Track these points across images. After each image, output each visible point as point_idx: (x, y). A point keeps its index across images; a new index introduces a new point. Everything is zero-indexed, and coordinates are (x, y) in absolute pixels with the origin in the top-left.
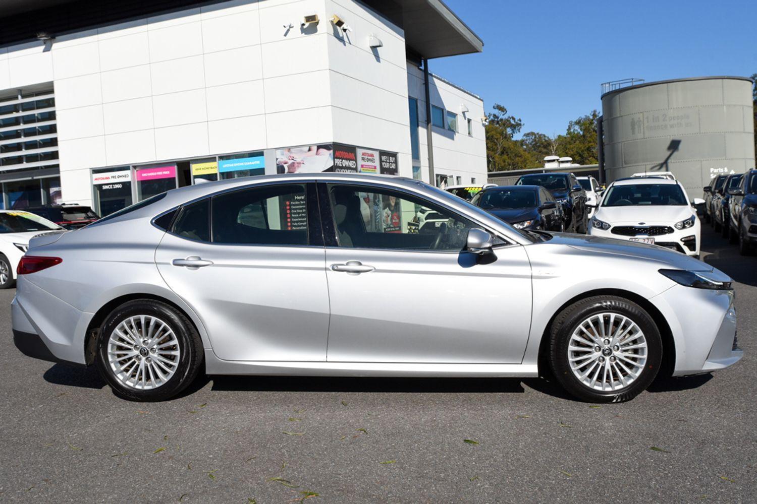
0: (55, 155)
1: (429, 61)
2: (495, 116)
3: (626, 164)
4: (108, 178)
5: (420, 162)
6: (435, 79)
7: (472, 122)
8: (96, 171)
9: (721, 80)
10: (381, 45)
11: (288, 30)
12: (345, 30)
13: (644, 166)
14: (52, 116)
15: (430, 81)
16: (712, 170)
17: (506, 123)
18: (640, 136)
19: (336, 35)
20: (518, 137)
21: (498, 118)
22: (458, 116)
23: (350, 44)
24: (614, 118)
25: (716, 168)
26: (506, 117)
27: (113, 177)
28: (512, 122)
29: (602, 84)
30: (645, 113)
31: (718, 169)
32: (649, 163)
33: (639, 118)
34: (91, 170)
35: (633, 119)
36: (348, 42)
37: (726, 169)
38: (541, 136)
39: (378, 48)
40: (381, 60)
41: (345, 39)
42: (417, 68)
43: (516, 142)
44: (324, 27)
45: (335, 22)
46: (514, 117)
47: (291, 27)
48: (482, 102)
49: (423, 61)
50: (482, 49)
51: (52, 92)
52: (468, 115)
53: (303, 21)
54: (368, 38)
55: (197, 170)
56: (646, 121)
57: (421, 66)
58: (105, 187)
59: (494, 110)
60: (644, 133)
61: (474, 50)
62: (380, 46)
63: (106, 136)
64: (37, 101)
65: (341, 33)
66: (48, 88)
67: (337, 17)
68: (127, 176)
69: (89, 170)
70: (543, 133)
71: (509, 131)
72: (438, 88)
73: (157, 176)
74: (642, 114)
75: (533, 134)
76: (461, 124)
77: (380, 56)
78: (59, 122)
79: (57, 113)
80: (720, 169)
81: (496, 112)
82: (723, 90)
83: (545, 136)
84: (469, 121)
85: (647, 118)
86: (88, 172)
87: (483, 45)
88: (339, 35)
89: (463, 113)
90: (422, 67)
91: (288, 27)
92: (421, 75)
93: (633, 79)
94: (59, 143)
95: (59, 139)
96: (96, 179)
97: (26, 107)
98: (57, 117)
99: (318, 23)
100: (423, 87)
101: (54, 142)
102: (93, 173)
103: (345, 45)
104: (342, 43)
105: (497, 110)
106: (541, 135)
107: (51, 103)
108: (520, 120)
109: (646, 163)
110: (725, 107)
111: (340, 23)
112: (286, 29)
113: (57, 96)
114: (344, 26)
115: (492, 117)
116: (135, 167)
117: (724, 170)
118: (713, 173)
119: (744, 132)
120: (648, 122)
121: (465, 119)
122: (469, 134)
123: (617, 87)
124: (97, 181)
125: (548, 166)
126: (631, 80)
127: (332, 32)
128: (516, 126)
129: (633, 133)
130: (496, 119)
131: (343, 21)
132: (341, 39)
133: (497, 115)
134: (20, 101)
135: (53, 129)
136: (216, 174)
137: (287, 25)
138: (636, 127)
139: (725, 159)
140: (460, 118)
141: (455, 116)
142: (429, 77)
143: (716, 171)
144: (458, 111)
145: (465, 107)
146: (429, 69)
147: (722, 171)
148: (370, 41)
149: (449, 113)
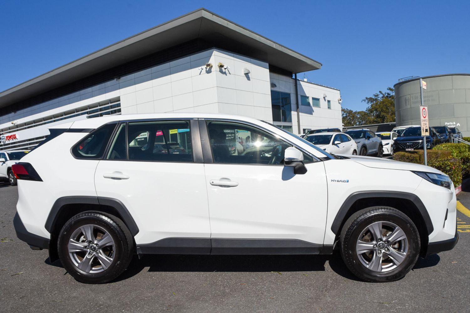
1: (297, 74)
2: (388, 94)
3: (403, 121)
5: (292, 123)
6: (301, 82)
7: (331, 102)
9: (451, 76)
10: (249, 72)
11: (201, 71)
12: (226, 69)
13: (411, 122)
15: (298, 83)
16: (446, 123)
18: (409, 107)
19: (221, 71)
21: (390, 95)
22: (320, 100)
23: (230, 74)
24: (400, 97)
25: (449, 122)
29: (399, 80)
30: (411, 95)
31: (449, 123)
32: (413, 121)
33: (408, 97)
35: (406, 98)
36: (229, 73)
39: (249, 74)
40: (250, 79)
41: (227, 72)
42: (290, 78)
44: (215, 68)
45: (219, 66)
48: (339, 91)
49: (294, 75)
50: (321, 67)
51: (119, 101)
52: (327, 99)
53: (206, 67)
54: (243, 70)
55: (171, 131)
57: (292, 76)
59: (387, 90)
60: (411, 105)
61: (316, 68)
64: (117, 104)
65: (224, 71)
66: (118, 99)
67: (220, 63)
72: (302, 86)
74: (409, 95)
76: (323, 104)
77: (250, 77)
79: (121, 109)
80: (451, 123)
82: (452, 81)
84: (329, 101)
85: (412, 97)
87: (322, 65)
88: (223, 71)
89: (324, 98)
90: (294, 77)
91: (201, 69)
92: (294, 80)
93: (412, 77)
98: (122, 111)
99: (212, 67)
100: (294, 87)
103: (226, 75)
104: (225, 75)
105: (389, 91)
107: (119, 105)
109: (411, 121)
110: (453, 90)
111: (222, 66)
113: (122, 102)
114: (225, 67)
115: (386, 95)
117: (453, 123)
119: (466, 103)
120: (412, 99)
121: (325, 101)
122: (329, 108)
126: (411, 77)
127: (218, 70)
129: (406, 105)
130: (389, 96)
131: (223, 64)
132: (225, 73)
133: (389, 93)
134: (110, 104)
136: (177, 134)
138: (407, 102)
139: (454, 117)
140: (322, 101)
141: (318, 100)
142: (298, 81)
143: (448, 124)
144: (321, 97)
145: (325, 95)
146: (298, 78)
147: (452, 123)
148: (244, 71)
149: (313, 99)
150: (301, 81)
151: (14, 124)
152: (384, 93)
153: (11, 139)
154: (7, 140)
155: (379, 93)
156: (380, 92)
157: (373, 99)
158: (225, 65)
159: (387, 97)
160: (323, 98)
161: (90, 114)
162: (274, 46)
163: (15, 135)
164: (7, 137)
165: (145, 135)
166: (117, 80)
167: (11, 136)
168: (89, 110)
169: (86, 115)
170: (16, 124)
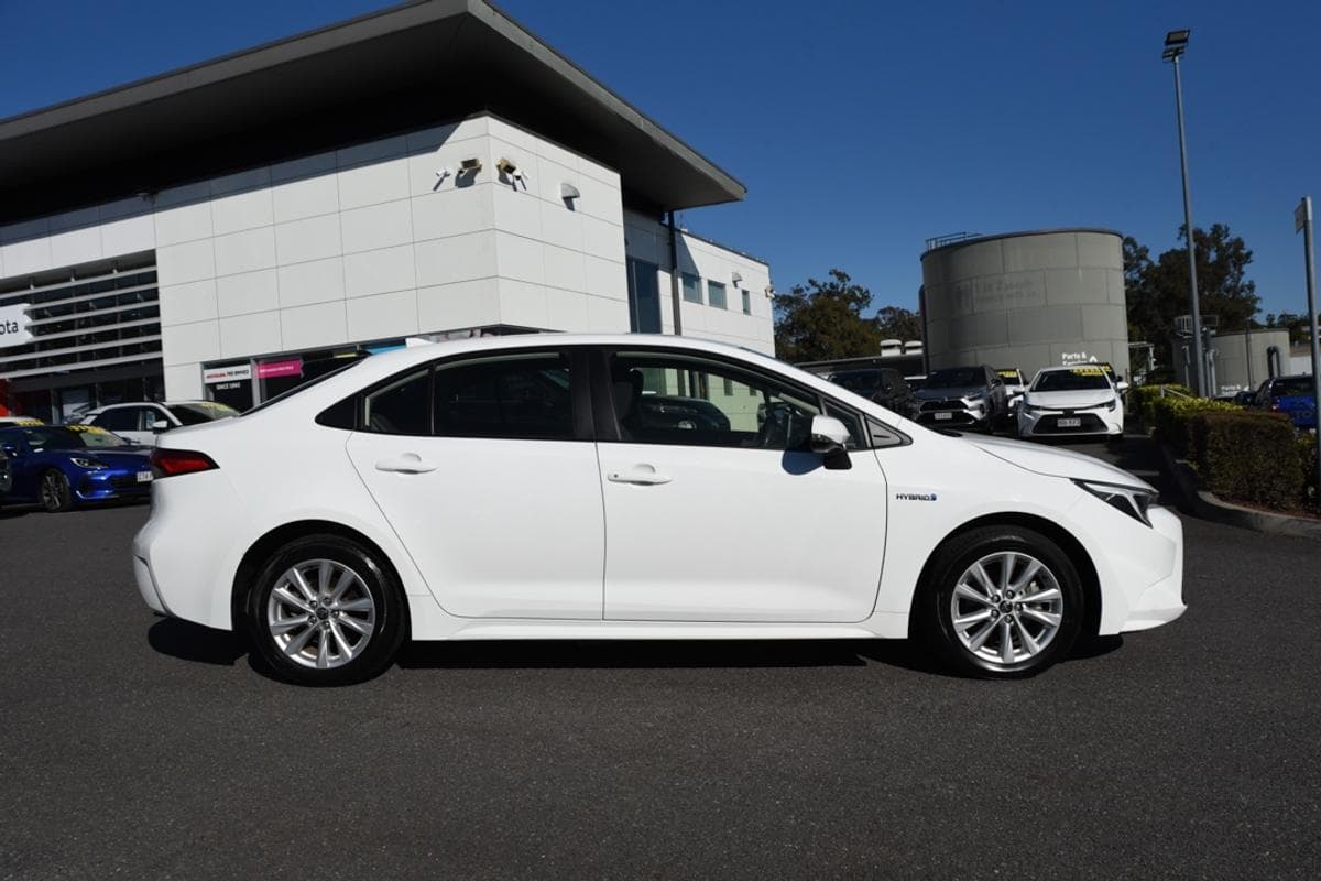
0: (157, 346)
1: (676, 214)
2: (832, 286)
4: (222, 375)
6: (684, 236)
7: (750, 294)
8: (208, 365)
9: (1075, 233)
10: (577, 195)
11: (441, 181)
12: (518, 178)
14: (154, 294)
15: (676, 239)
16: (1064, 355)
17: (851, 296)
18: (967, 311)
20: (867, 314)
21: (836, 288)
22: (727, 287)
25: (1071, 354)
26: (849, 284)
27: (230, 374)
28: (858, 294)
29: (927, 241)
30: (973, 280)
33: (967, 287)
34: (202, 364)
35: (958, 288)
36: (524, 191)
37: (1084, 356)
38: (902, 312)
39: (574, 200)
41: (520, 187)
42: (657, 224)
43: (865, 321)
44: (489, 173)
45: (503, 166)
46: (861, 286)
47: (446, 175)
48: (766, 269)
49: (667, 214)
50: (744, 196)
51: (153, 263)
52: (741, 285)
53: (460, 166)
54: (559, 188)
56: (974, 289)
57: (663, 219)
58: (219, 387)
59: (830, 277)
60: (973, 307)
61: (733, 199)
62: (575, 197)
63: (220, 321)
64: (139, 275)
65: (512, 183)
66: (149, 258)
67: (505, 160)
68: (246, 372)
69: (200, 364)
70: (906, 308)
71: (853, 305)
72: (689, 248)
73: (286, 371)
75: (890, 309)
76: (733, 296)
78: (164, 302)
79: (160, 290)
80: (1075, 355)
81: (834, 279)
82: (1077, 247)
83: (908, 312)
84: (745, 293)
85: (977, 285)
86: (199, 367)
87: (746, 191)
89: (735, 282)
90: (666, 221)
91: (443, 175)
92: (664, 232)
94: (163, 330)
95: (162, 325)
96: (208, 377)
97: (121, 283)
98: (160, 296)
99: (479, 169)
100: (667, 248)
101: (156, 329)
102: (204, 369)
105: (836, 277)
106: (903, 310)
107: (153, 277)
108: (867, 291)
110: (1080, 272)
111: (510, 169)
112: (439, 178)
113: (162, 268)
114: (517, 173)
115: (828, 287)
116: (256, 360)
117: (1081, 355)
118: (1066, 359)
119: (1112, 304)
120: (977, 291)
121: (737, 290)
122: (746, 311)
123: (948, 243)
124: (209, 379)
125: (885, 353)
127: (499, 179)
128: (864, 299)
129: (959, 307)
130: (834, 290)
131: (513, 164)
133: (835, 284)
134: (116, 275)
135: (155, 312)
137: (441, 172)
138: (963, 298)
139: (1083, 341)
140: (730, 289)
141: (721, 286)
142: (676, 233)
143: (1070, 357)
144: (727, 280)
145: (737, 274)
146: (677, 224)
147: (1078, 356)
148: (563, 190)
149: (711, 283)
150: (685, 233)
152: (821, 284)
155: (808, 285)
156: (811, 282)
157: (790, 298)
158: (517, 167)
159: (830, 294)
160: (732, 284)
161: (37, 302)
162: (643, 124)
165: (244, 372)
166: (145, 200)
168: (33, 290)
169: (26, 306)
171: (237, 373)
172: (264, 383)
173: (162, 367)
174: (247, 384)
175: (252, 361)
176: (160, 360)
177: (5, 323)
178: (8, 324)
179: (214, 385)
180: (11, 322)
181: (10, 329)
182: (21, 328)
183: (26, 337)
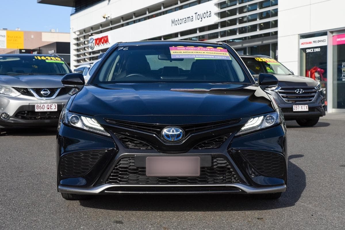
0: (276, 24)
4: (310, 43)
8: (303, 36)
27: (314, 42)
34: (299, 36)
58: (308, 51)
63: (311, 5)
68: (325, 41)
69: (298, 35)
86: (297, 37)
94: (279, 13)
95: (279, 10)
96: (302, 44)
101: (276, 13)
102: (301, 38)
116: (332, 32)
124: (303, 45)
151: (107, 18)
153: (101, 44)
154: (96, 45)
163: (107, 37)
164: (96, 40)
165: (323, 41)
167: (102, 38)
170: (110, 18)
171: (319, 41)
172: (336, 48)
173: (277, 38)
174: (324, 49)
175: (329, 33)
176: (276, 33)
177: (206, 13)
178: (207, 12)
179: (304, 50)
180: (208, 11)
181: (208, 16)
182: (213, 14)
183: (215, 19)
